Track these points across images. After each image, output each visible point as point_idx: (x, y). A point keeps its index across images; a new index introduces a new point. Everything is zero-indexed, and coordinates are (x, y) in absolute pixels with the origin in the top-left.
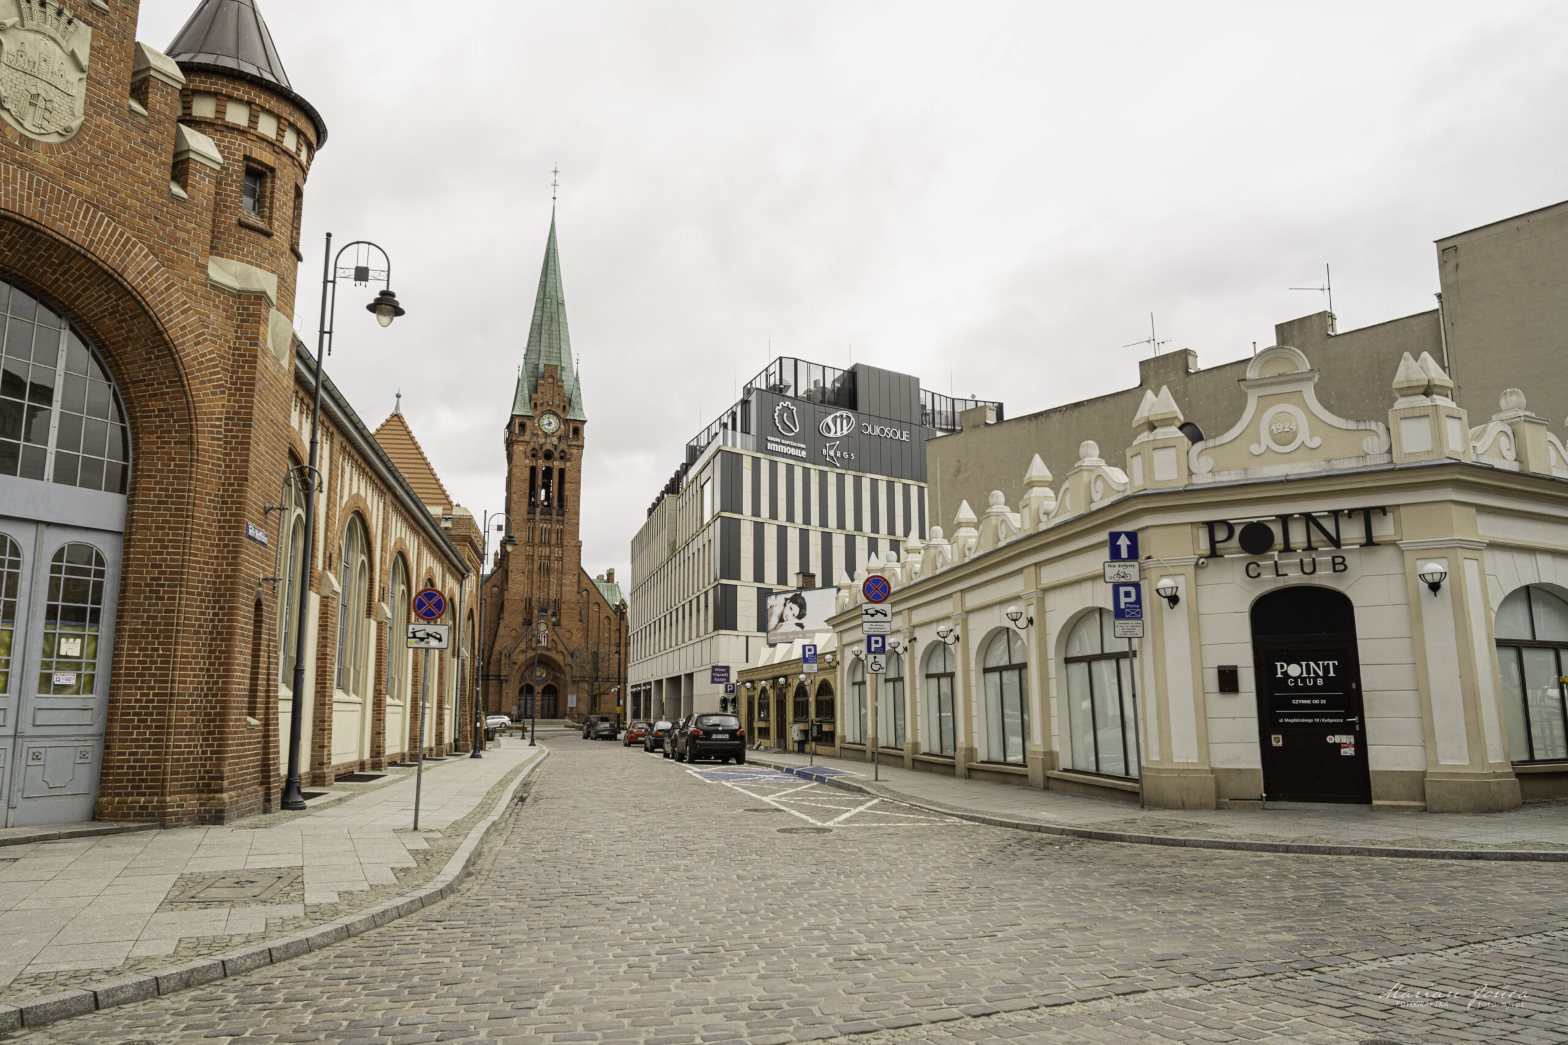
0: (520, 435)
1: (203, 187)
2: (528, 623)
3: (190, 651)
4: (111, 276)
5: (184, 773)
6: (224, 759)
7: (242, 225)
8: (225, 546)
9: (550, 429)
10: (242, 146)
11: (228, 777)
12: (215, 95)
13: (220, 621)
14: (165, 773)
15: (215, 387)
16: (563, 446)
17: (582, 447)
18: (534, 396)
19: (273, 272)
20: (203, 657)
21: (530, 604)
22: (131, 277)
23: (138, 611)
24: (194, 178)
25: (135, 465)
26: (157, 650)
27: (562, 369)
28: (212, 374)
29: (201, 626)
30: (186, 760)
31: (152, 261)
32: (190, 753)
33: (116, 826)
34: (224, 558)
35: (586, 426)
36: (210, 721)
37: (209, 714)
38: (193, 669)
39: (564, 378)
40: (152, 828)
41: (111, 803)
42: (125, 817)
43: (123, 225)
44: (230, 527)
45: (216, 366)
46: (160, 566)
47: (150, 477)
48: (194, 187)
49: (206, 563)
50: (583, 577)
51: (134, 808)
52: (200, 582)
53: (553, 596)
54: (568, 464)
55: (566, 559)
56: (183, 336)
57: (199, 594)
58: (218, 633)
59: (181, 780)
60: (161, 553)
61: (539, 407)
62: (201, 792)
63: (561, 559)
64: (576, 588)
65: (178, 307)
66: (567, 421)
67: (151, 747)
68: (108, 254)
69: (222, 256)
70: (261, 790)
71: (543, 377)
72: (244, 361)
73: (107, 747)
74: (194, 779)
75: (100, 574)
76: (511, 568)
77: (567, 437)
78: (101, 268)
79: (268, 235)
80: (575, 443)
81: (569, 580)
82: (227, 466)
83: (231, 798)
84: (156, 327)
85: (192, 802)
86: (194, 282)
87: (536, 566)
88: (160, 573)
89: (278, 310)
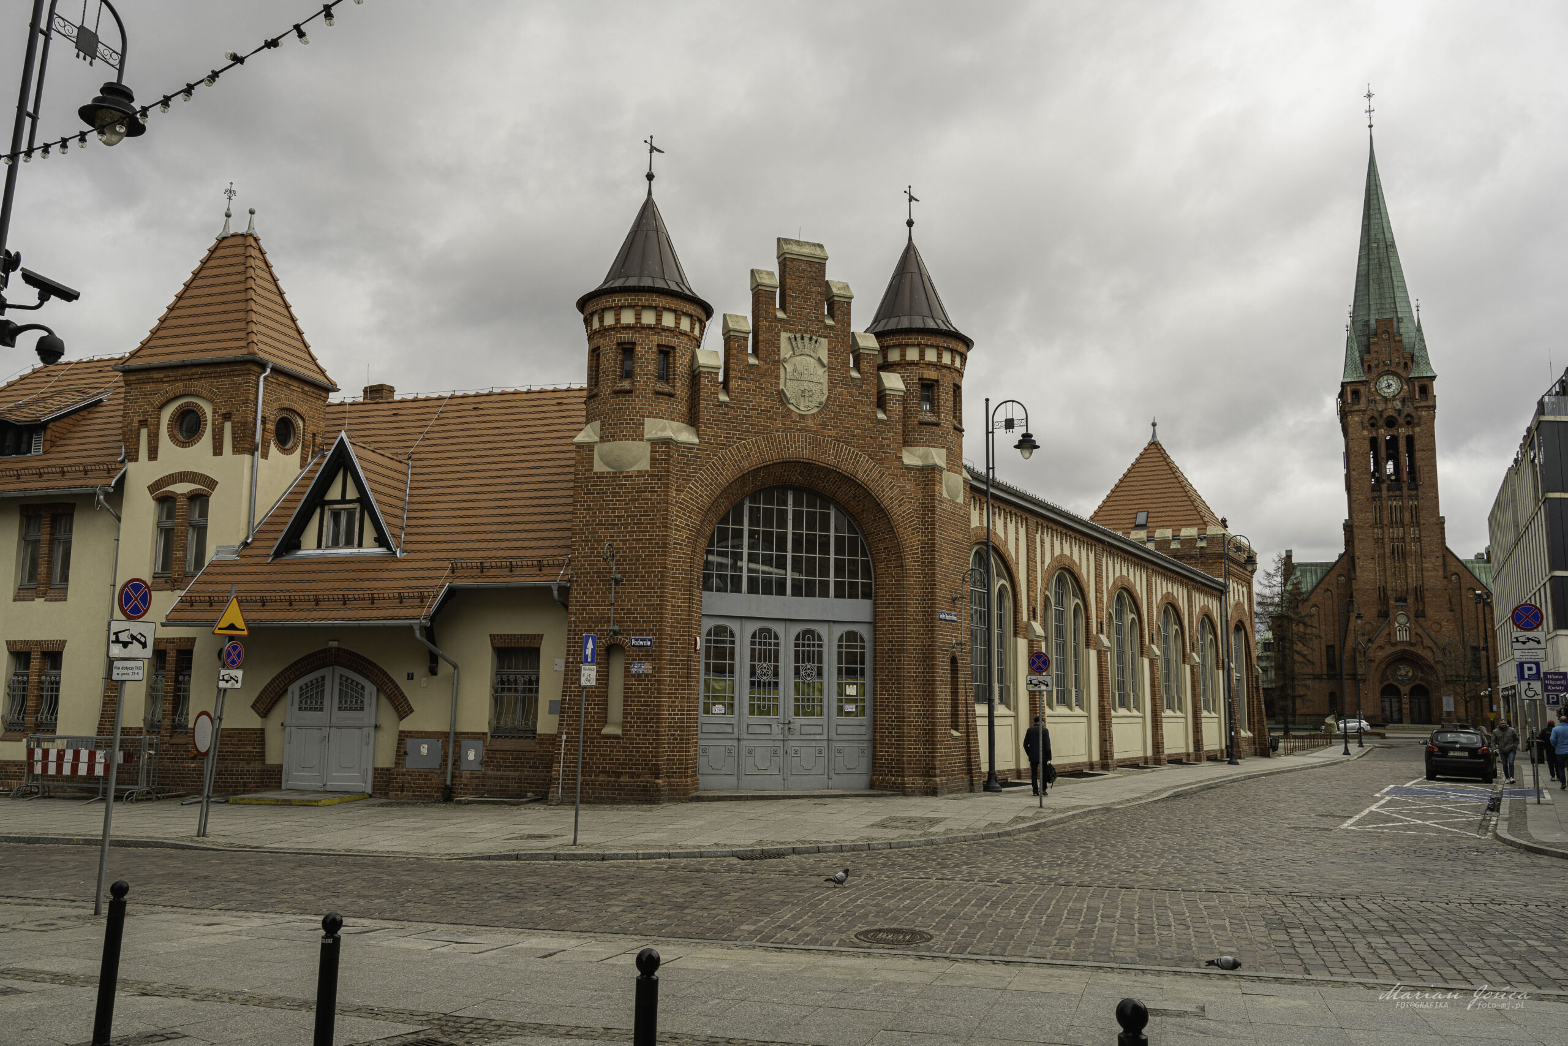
0: (1353, 404)
1: (896, 407)
2: (1384, 614)
3: (912, 691)
4: (850, 478)
5: (914, 764)
6: (936, 757)
7: (921, 423)
8: (927, 627)
9: (1389, 392)
10: (916, 372)
11: (940, 768)
12: (899, 345)
13: (927, 673)
14: (904, 764)
15: (913, 530)
16: (1409, 409)
17: (1434, 407)
18: (1366, 357)
19: (943, 447)
20: (919, 695)
21: (1385, 594)
22: (860, 475)
23: (883, 668)
24: (890, 405)
25: (876, 582)
26: (894, 691)
27: (1399, 320)
28: (910, 522)
29: (917, 676)
30: (915, 756)
31: (871, 463)
32: (916, 752)
33: (880, 792)
34: (927, 634)
35: (1436, 383)
36: (926, 733)
37: (925, 729)
38: (914, 703)
39: (1402, 331)
40: (898, 795)
41: (878, 779)
42: (885, 788)
43: (853, 446)
44: (929, 615)
45: (913, 516)
46: (892, 642)
47: (883, 588)
48: (890, 410)
49: (917, 638)
50: (1449, 559)
51: (889, 783)
52: (914, 649)
53: (1412, 582)
54: (1417, 429)
55: (1425, 540)
56: (891, 503)
57: (914, 657)
58: (927, 680)
59: (913, 768)
60: (892, 634)
61: (1374, 370)
62: (925, 776)
63: (1419, 539)
64: (1441, 572)
65: (887, 487)
66: (1410, 381)
67: (895, 748)
68: (847, 467)
69: (911, 446)
70: (967, 778)
71: (1376, 334)
72: (928, 511)
73: (875, 747)
74: (920, 768)
75: (863, 647)
76: (1357, 554)
77: (1412, 398)
78: (844, 475)
79: (937, 425)
80: (1423, 404)
81: (1431, 564)
82: (924, 577)
83: (942, 780)
84: (877, 502)
85: (920, 782)
86: (895, 468)
87: (1388, 551)
88: (893, 645)
89: (948, 470)
